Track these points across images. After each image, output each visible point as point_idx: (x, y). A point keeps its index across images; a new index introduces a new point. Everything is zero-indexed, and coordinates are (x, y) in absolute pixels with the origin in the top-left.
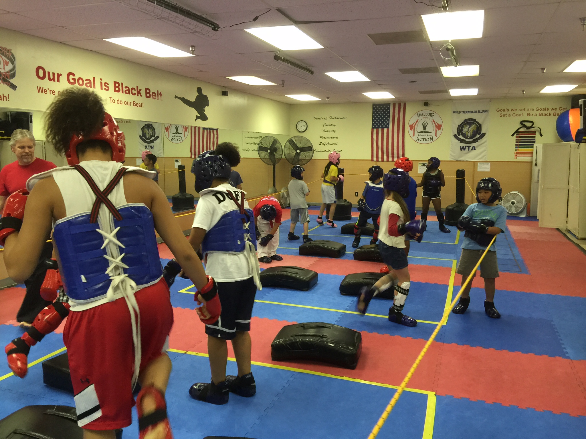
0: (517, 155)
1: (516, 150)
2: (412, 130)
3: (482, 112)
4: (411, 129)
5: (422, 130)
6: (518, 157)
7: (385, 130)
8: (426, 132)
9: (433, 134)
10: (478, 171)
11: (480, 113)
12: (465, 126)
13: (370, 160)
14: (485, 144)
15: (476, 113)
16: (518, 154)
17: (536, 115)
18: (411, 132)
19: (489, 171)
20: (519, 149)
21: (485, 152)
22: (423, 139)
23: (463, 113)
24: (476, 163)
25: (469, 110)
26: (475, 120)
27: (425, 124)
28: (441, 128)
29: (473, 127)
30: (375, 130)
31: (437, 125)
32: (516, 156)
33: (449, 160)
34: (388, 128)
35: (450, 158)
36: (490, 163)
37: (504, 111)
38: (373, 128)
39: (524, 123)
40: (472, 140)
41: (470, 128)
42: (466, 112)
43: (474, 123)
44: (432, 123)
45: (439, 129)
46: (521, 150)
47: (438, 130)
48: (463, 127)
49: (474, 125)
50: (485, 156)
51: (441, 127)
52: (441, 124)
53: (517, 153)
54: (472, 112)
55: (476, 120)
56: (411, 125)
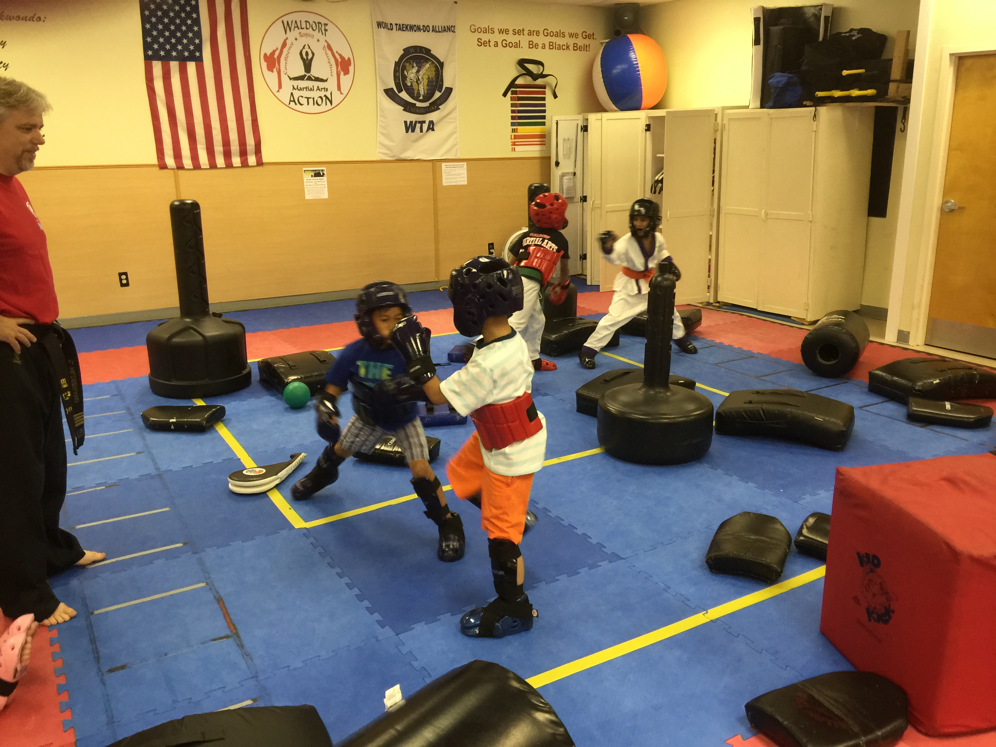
0: (516, 143)
1: (513, 131)
2: (272, 71)
3: (440, 30)
4: (270, 68)
5: (301, 71)
6: (517, 148)
7: (191, 67)
8: (312, 80)
9: (331, 85)
10: (444, 184)
11: (437, 32)
12: (407, 64)
13: (153, 166)
14: (452, 115)
15: (428, 31)
16: (517, 140)
17: (544, 47)
18: (272, 77)
19: (466, 183)
20: (519, 128)
21: (455, 136)
22: (308, 98)
23: (400, 29)
24: (438, 163)
25: (413, 23)
26: (428, 51)
27: (307, 54)
28: (351, 68)
29: (427, 70)
30: (157, 67)
31: (340, 60)
32: (514, 144)
33: (379, 159)
34: (199, 60)
35: (382, 153)
36: (465, 164)
37: (485, 32)
38: (148, 59)
39: (526, 65)
40: (426, 104)
41: (421, 73)
42: (407, 28)
43: (427, 60)
44: (327, 54)
45: (346, 72)
46: (523, 130)
47: (342, 73)
48: (404, 68)
49: (428, 65)
50: (456, 147)
51: (350, 65)
52: (349, 59)
53: (516, 137)
54: (419, 29)
55: (432, 52)
56: (268, 55)
